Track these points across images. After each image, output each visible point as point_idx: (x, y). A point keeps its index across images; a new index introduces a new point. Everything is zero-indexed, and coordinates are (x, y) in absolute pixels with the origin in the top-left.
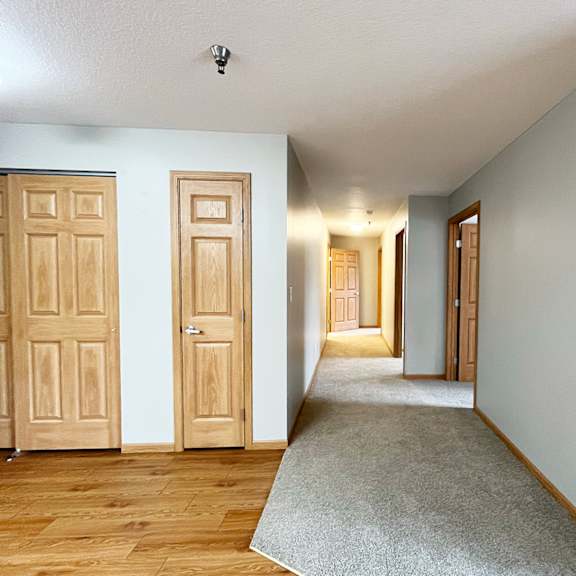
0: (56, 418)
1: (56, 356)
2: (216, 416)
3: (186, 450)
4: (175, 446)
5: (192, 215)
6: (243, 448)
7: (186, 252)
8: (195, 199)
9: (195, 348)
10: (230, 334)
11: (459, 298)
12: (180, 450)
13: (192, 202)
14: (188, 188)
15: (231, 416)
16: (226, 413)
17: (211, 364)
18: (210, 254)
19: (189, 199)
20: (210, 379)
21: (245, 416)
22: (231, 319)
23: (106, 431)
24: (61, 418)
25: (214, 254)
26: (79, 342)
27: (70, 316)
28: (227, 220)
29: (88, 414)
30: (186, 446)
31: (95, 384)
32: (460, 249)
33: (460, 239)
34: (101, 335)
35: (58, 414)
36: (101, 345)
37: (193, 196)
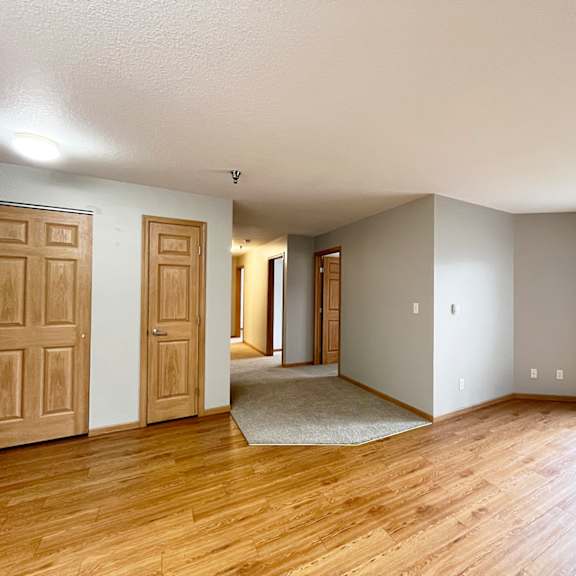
0: (17, 417)
1: (19, 362)
2: (176, 395)
3: (148, 425)
4: (139, 423)
5: (159, 248)
6: (196, 416)
7: (154, 275)
8: (162, 237)
9: (158, 346)
10: (188, 334)
11: (322, 307)
12: (144, 425)
13: (160, 239)
14: (156, 229)
15: (187, 394)
16: (183, 392)
17: (172, 358)
18: (173, 277)
19: (157, 237)
20: (171, 368)
21: (198, 392)
22: (190, 323)
23: (72, 421)
24: (22, 417)
25: (176, 276)
26: (45, 348)
27: (38, 327)
28: (187, 253)
29: (52, 409)
30: (149, 422)
31: (62, 383)
32: (322, 274)
33: (322, 266)
34: (70, 342)
35: (18, 414)
36: (70, 349)
37: (160, 235)
